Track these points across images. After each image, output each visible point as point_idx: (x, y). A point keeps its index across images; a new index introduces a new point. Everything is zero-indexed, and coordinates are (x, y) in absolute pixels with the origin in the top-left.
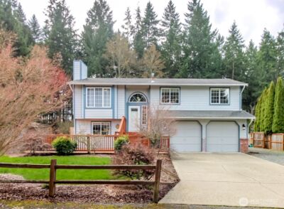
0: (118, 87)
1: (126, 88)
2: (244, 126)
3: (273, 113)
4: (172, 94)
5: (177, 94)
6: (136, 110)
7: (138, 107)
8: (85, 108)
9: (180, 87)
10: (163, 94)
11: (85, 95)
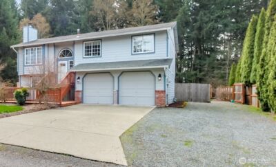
0: (48, 45)
1: (55, 46)
2: (160, 76)
3: (252, 57)
4: (93, 47)
5: (99, 46)
6: (64, 65)
7: (66, 62)
8: (24, 66)
9: (101, 40)
10: (86, 48)
11: (24, 55)
